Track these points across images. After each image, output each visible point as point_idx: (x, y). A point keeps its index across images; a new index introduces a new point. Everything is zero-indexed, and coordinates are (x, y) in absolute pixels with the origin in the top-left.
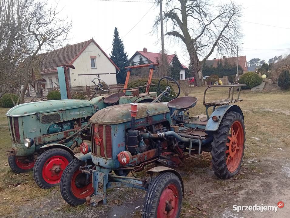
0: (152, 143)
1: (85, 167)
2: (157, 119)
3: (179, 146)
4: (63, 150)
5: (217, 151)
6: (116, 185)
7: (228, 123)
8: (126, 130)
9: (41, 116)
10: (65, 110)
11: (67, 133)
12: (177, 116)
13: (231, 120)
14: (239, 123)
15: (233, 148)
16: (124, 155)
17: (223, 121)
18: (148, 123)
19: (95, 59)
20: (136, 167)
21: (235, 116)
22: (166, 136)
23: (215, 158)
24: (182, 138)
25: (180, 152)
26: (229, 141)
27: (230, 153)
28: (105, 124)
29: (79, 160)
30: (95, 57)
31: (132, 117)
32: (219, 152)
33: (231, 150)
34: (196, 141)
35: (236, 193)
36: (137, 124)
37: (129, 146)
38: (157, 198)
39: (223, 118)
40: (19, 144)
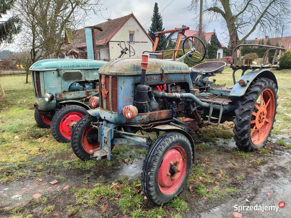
0: (165, 102)
1: (97, 123)
2: (174, 78)
3: (198, 112)
4: (81, 107)
5: (241, 120)
6: (122, 141)
7: (258, 89)
8: (136, 85)
9: (62, 73)
10: (88, 70)
11: (88, 92)
12: (200, 81)
13: (261, 86)
14: (271, 92)
15: (261, 119)
16: (129, 109)
17: (252, 86)
18: (163, 80)
19: (134, 34)
20: (144, 125)
21: (267, 83)
22: (182, 97)
23: (238, 127)
24: (202, 103)
25: (198, 118)
26: (256, 111)
27: (256, 124)
28: (111, 74)
29: (92, 116)
30: (134, 32)
31: (143, 70)
32: (243, 120)
33: (258, 120)
34: (217, 107)
35: (258, 166)
36: (149, 79)
37: (137, 102)
38: (159, 157)
39: (252, 84)
40: (40, 99)
